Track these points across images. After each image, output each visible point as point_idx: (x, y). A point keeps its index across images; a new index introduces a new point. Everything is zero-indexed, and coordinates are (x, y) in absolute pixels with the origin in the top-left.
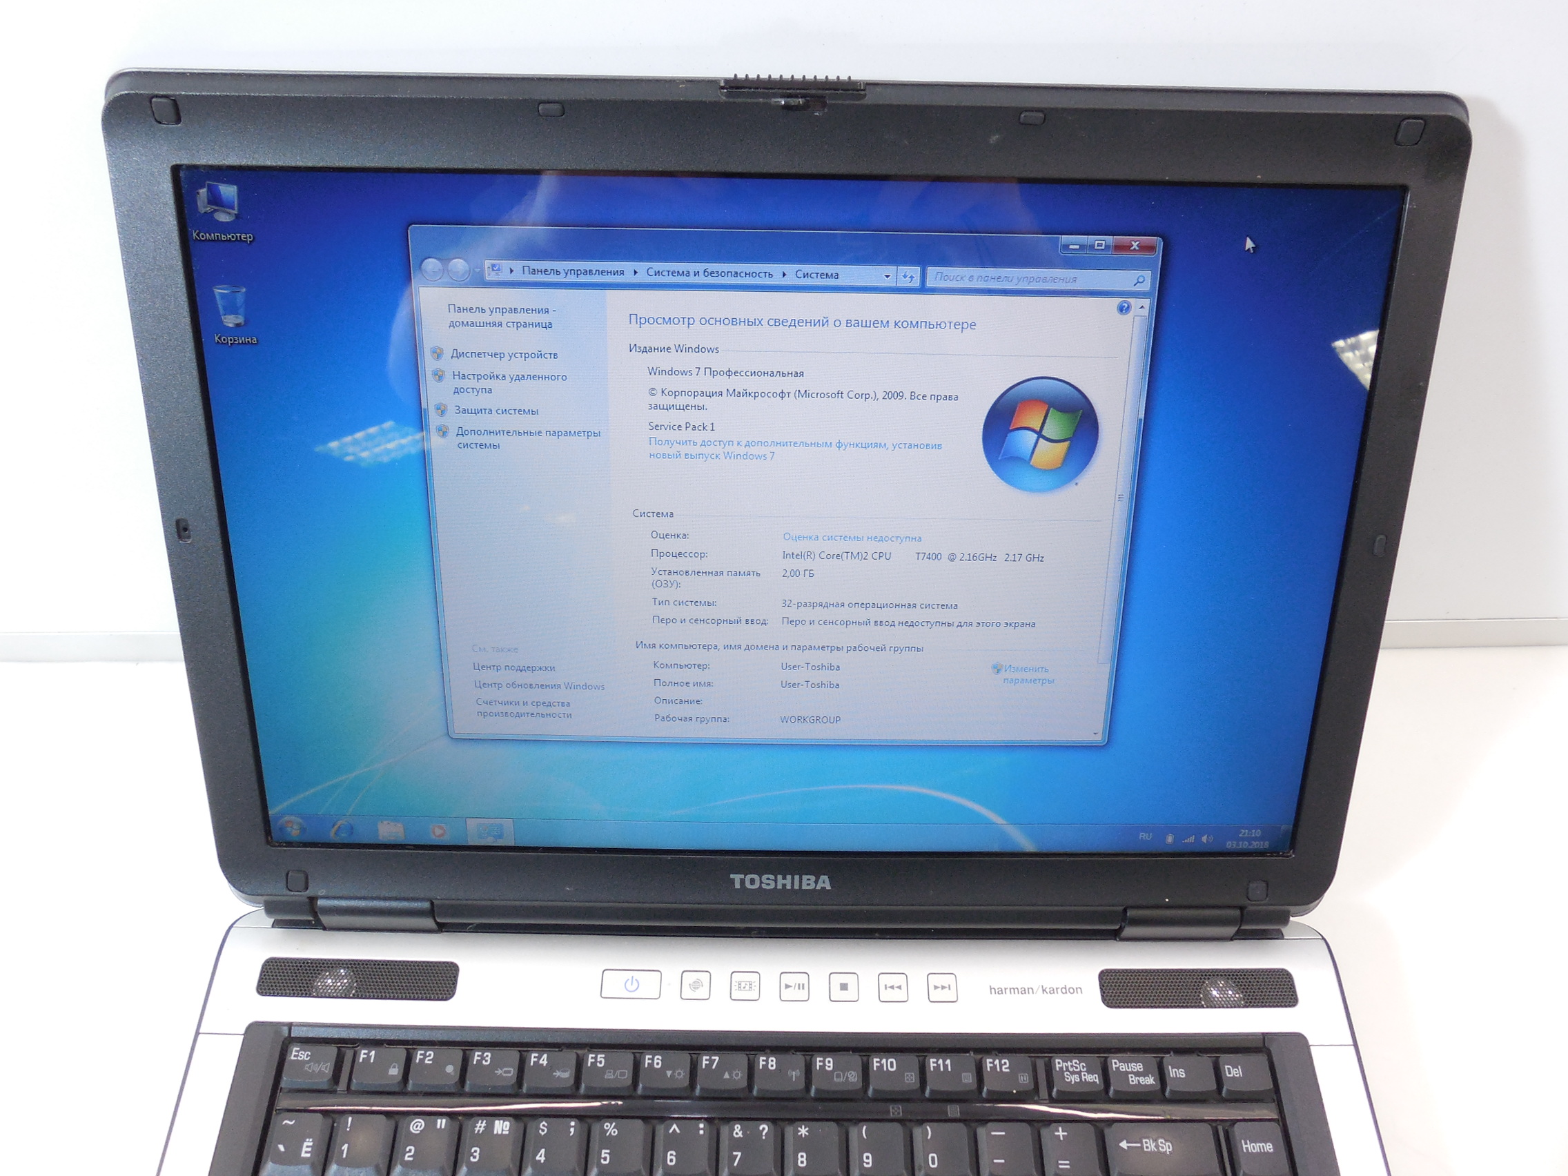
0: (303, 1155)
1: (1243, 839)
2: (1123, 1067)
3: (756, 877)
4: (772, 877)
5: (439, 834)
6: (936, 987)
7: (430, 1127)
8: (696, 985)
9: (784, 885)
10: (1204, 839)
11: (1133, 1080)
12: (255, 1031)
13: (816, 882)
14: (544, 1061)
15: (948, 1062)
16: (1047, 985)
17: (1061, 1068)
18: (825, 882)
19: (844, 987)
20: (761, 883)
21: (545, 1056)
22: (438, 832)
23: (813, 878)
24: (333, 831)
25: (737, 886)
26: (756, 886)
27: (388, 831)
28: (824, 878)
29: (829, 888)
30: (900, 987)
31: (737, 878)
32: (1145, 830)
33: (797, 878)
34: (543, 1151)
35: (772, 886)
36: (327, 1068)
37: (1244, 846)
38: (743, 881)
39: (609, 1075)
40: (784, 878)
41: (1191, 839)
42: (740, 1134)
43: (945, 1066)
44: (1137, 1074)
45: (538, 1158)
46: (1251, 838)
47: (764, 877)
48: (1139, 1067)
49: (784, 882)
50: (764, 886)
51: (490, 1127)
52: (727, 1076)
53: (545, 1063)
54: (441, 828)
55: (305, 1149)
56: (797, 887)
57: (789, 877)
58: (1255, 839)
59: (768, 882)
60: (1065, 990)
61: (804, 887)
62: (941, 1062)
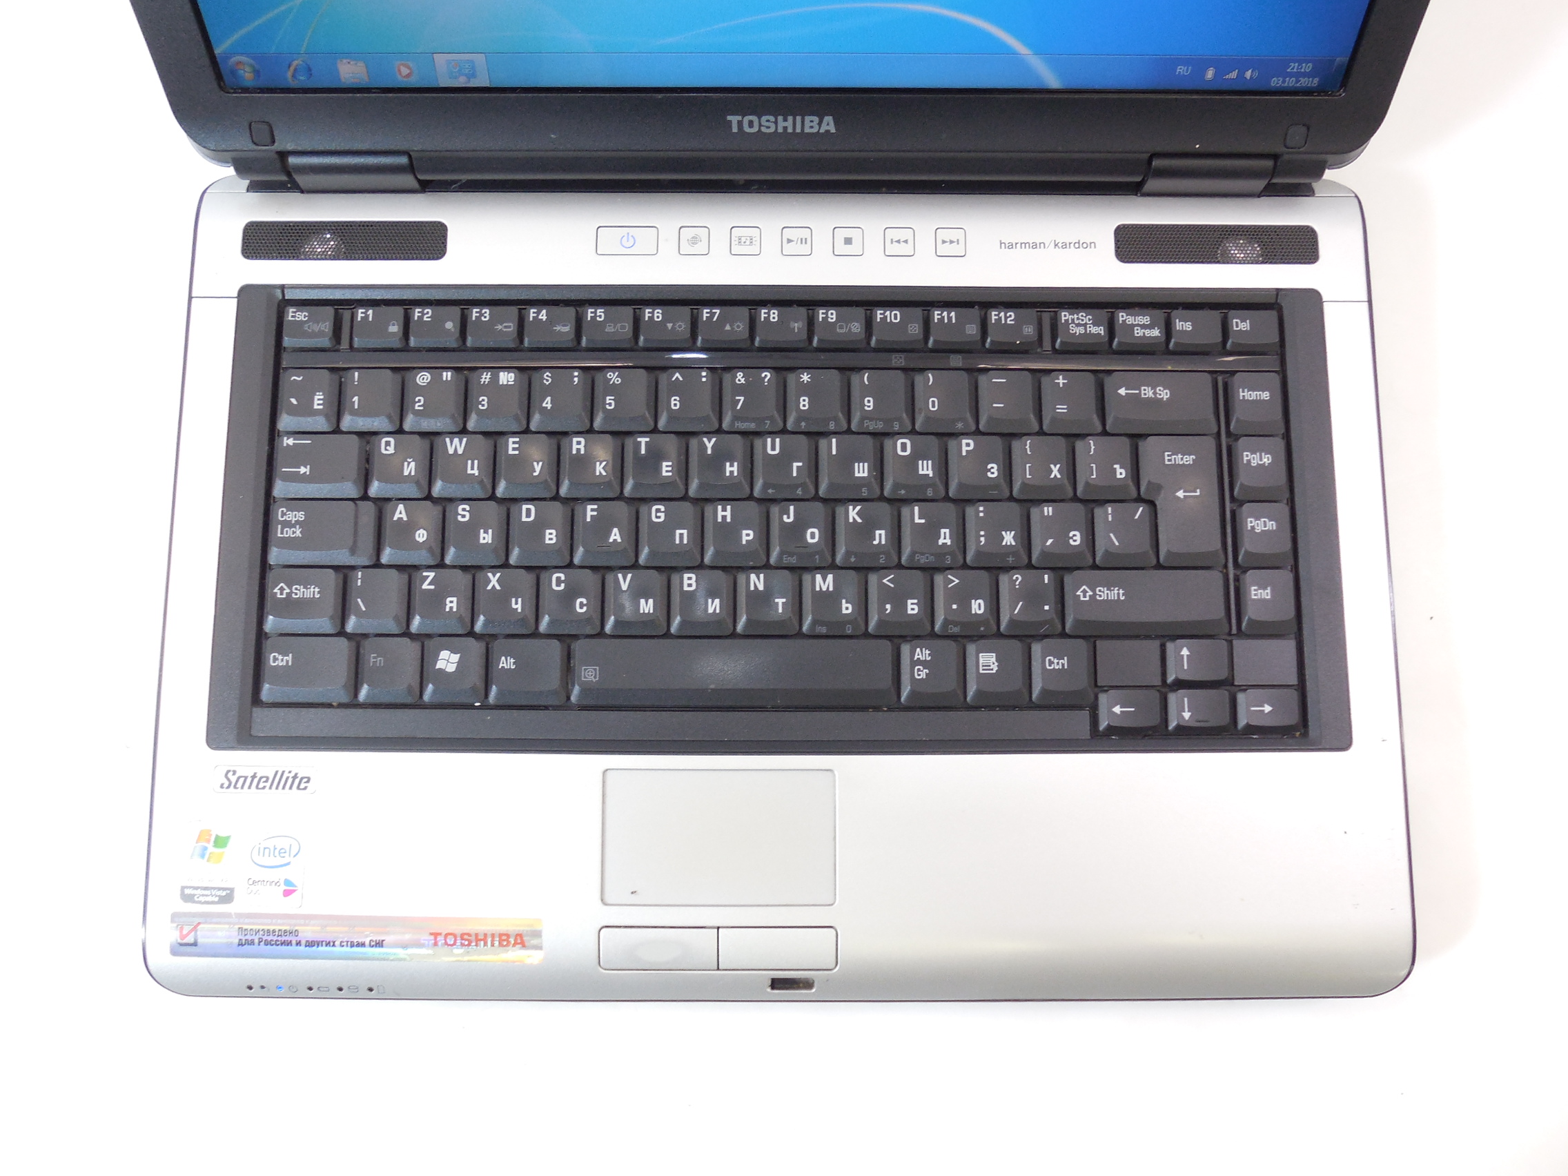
0: (316, 407)
1: (1291, 75)
2: (1130, 320)
3: (754, 118)
4: (772, 118)
5: (405, 74)
6: (944, 242)
7: (436, 380)
8: (694, 240)
9: (785, 128)
10: (1248, 74)
11: (1138, 332)
12: (248, 295)
13: (820, 124)
14: (543, 316)
15: (953, 314)
16: (1060, 240)
17: (1067, 321)
18: (829, 124)
19: (848, 241)
20: (760, 125)
21: (544, 312)
22: (405, 71)
23: (816, 119)
24: (289, 74)
25: (735, 130)
26: (755, 129)
27: (350, 72)
28: (829, 119)
29: (833, 131)
30: (906, 241)
31: (734, 119)
32: (1186, 62)
33: (799, 119)
34: (549, 399)
35: (772, 130)
36: (326, 327)
37: (1290, 83)
38: (740, 123)
39: (609, 329)
40: (785, 120)
41: (1234, 75)
42: (743, 381)
43: (950, 318)
44: (1143, 327)
45: (544, 405)
46: (1300, 75)
47: (764, 118)
48: (1146, 320)
49: (785, 124)
50: (763, 129)
51: (495, 379)
52: (728, 328)
53: (544, 318)
54: (408, 67)
55: (316, 402)
56: (798, 130)
57: (790, 118)
58: (1304, 75)
59: (768, 124)
60: (1079, 245)
61: (807, 130)
62: (945, 314)
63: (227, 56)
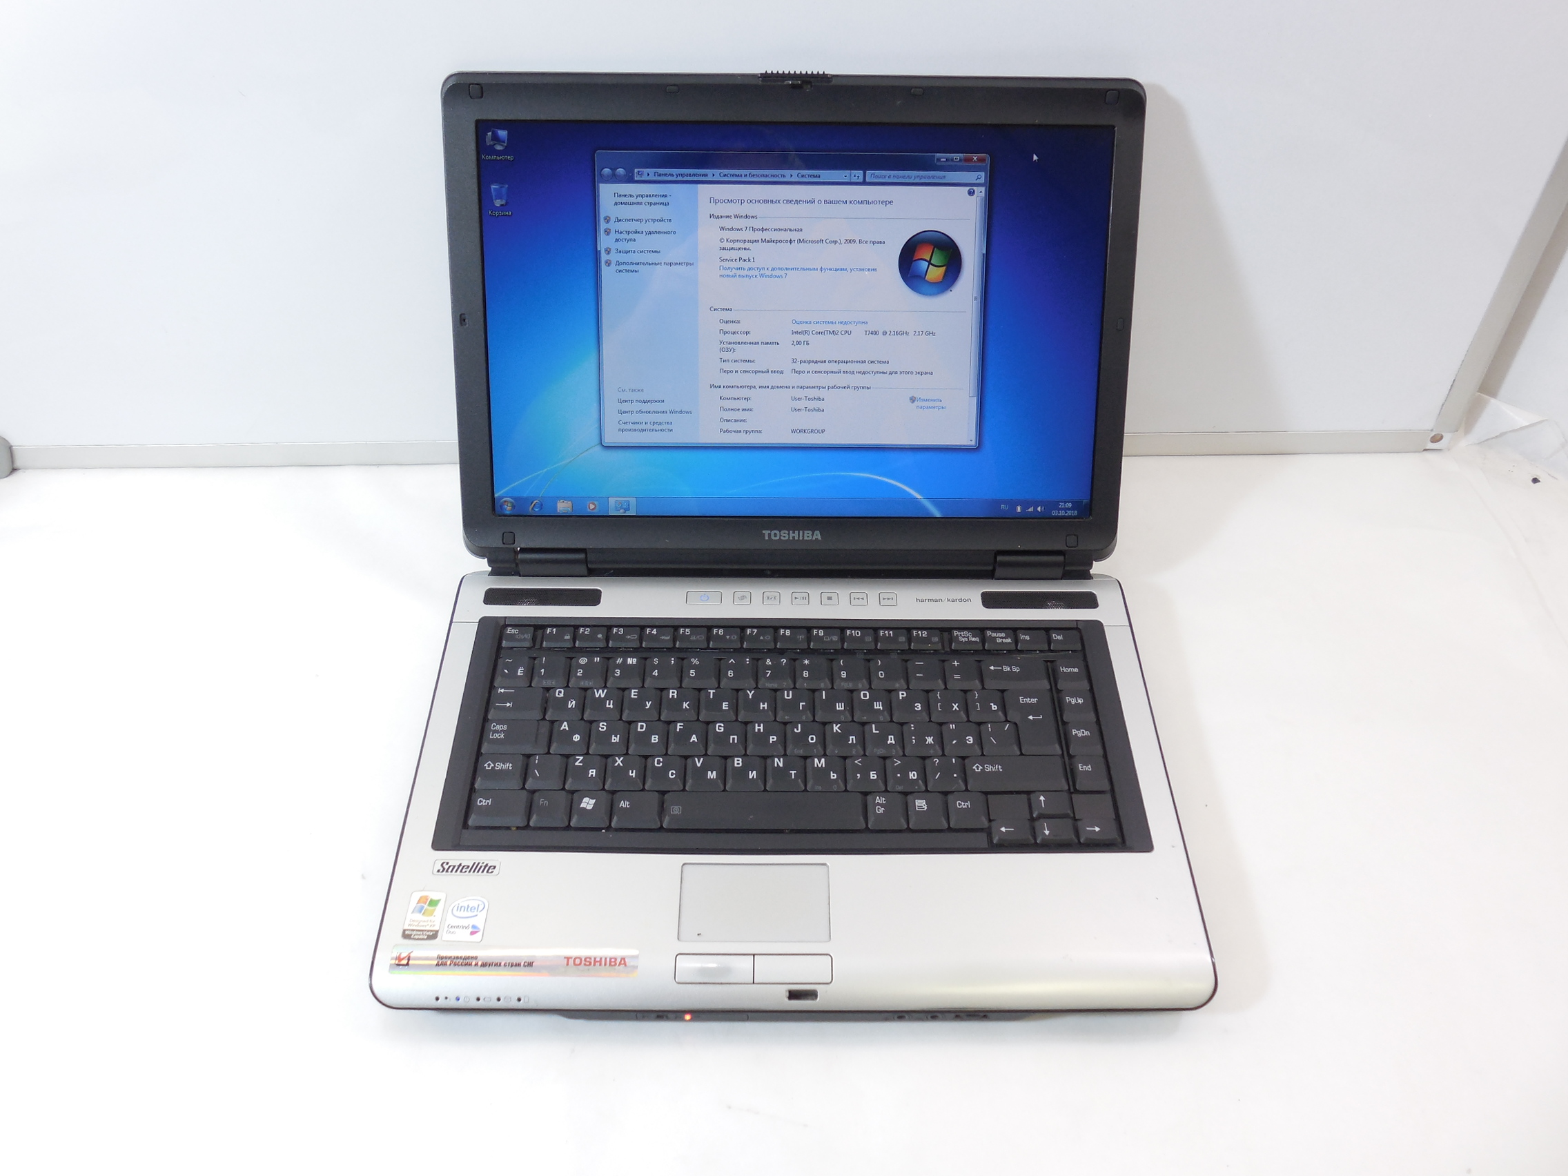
0: (519, 674)
1: (1062, 509)
2: (994, 635)
3: (777, 532)
4: (787, 532)
5: (592, 508)
6: (884, 599)
7: (590, 661)
8: (743, 598)
9: (794, 537)
10: (1039, 509)
11: (999, 640)
12: (484, 622)
13: (813, 535)
14: (654, 631)
15: (891, 632)
16: (951, 598)
17: (957, 635)
18: (817, 535)
19: (830, 598)
20: (780, 536)
21: (655, 630)
22: (592, 507)
23: (810, 532)
24: (530, 509)
25: (767, 538)
26: (778, 538)
27: (563, 507)
28: (817, 532)
29: (820, 539)
30: (863, 599)
31: (766, 532)
32: (1005, 502)
33: (801, 532)
34: (656, 671)
35: (787, 538)
36: (528, 636)
37: (1062, 513)
38: (770, 535)
39: (693, 638)
40: (794, 533)
41: (1031, 509)
42: (770, 663)
43: (889, 634)
44: (1002, 638)
45: (654, 674)
46: (1066, 509)
47: (783, 532)
48: (1003, 635)
49: (793, 535)
50: (782, 538)
51: (625, 661)
52: (762, 638)
53: (655, 633)
54: (593, 504)
55: (519, 672)
56: (801, 538)
57: (796, 532)
58: (1069, 509)
59: (785, 535)
60: (961, 600)
61: (806, 538)
62: (887, 632)
63: (500, 498)
